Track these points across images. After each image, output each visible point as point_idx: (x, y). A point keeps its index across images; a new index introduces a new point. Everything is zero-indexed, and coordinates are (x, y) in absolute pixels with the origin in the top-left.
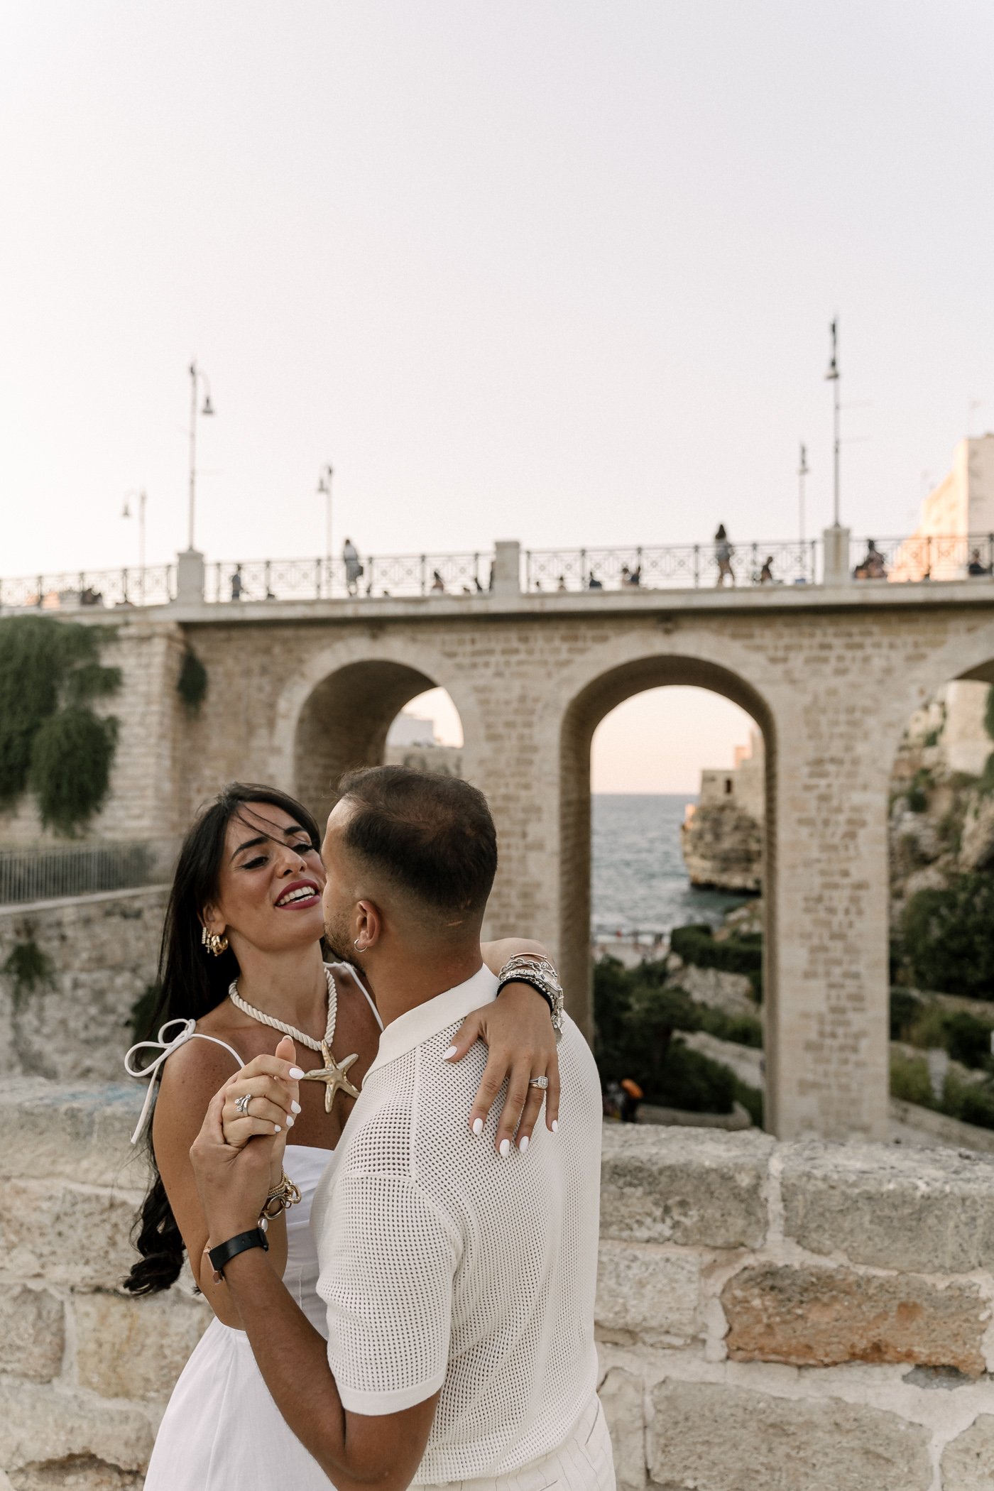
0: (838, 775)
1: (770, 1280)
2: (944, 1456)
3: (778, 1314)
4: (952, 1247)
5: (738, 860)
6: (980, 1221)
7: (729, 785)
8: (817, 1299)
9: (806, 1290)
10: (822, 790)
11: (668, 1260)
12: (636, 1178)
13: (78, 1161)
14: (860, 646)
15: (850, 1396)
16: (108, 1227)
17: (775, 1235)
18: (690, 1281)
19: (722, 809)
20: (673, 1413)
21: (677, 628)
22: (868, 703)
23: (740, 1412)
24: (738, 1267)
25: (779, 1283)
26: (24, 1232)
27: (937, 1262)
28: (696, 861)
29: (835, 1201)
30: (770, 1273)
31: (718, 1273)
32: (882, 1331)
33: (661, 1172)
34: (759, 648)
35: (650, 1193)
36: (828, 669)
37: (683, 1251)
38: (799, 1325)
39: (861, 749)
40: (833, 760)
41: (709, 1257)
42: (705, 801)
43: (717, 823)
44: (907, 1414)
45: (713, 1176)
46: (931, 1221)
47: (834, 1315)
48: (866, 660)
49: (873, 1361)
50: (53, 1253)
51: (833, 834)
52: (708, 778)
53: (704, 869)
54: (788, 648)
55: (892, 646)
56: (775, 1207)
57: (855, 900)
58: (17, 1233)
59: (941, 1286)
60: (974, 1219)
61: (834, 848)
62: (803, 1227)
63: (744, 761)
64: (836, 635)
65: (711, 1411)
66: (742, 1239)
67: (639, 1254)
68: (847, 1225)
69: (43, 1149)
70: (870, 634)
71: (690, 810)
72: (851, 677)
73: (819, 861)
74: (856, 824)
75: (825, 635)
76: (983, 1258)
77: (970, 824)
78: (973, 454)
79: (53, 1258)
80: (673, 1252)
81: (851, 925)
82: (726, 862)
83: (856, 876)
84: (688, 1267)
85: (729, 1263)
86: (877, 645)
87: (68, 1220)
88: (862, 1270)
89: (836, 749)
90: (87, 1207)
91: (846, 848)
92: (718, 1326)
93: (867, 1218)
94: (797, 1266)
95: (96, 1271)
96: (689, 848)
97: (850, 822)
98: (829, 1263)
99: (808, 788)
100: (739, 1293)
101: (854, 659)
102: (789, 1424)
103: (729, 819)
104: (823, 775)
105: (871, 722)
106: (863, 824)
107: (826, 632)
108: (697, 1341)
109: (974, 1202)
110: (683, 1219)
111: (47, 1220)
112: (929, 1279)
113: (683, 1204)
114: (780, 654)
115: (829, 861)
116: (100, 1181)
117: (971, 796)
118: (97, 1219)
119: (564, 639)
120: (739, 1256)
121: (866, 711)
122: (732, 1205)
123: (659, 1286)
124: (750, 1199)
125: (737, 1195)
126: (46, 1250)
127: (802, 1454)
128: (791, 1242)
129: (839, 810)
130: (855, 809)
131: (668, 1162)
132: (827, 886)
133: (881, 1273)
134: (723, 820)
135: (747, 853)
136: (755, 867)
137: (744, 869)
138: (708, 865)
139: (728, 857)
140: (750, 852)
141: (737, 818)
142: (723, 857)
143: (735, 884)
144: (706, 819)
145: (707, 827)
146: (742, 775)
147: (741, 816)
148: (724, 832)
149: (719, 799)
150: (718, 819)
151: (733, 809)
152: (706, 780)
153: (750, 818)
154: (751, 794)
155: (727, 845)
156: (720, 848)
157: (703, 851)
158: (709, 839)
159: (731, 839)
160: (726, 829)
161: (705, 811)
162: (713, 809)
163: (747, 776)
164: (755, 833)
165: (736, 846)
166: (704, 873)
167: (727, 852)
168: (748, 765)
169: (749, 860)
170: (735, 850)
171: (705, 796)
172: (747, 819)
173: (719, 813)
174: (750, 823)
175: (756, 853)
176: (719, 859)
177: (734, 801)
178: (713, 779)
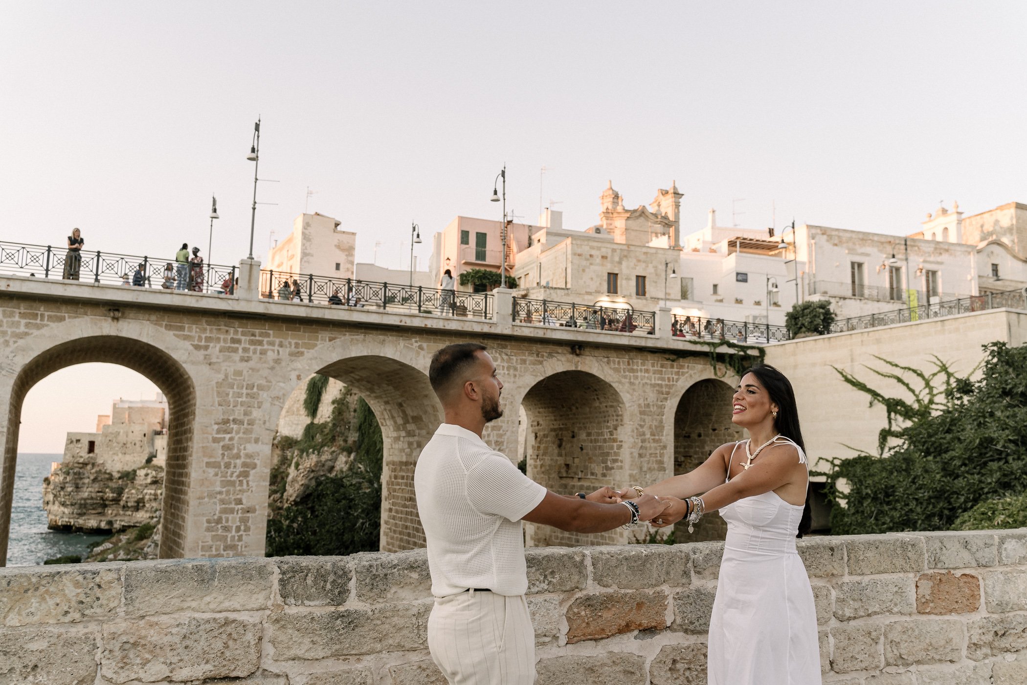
0: (238, 433)
1: (588, 602)
2: (651, 667)
3: (591, 617)
4: (655, 575)
5: (94, 506)
6: (665, 563)
7: (92, 445)
8: (607, 607)
9: (602, 604)
10: (227, 442)
11: (545, 600)
12: (532, 563)
13: (202, 597)
14: (260, 343)
15: (616, 650)
16: (224, 636)
17: (590, 581)
18: (555, 609)
19: (85, 464)
20: (548, 673)
21: (124, 317)
22: (263, 382)
23: (576, 665)
24: (573, 600)
25: (591, 603)
26: (158, 651)
27: (650, 583)
28: (56, 508)
29: (614, 562)
30: (588, 598)
31: (564, 604)
32: (631, 616)
33: (543, 558)
34: (187, 338)
35: (538, 570)
36: (236, 357)
37: (552, 595)
38: (599, 620)
39: (256, 414)
40: (235, 421)
41: (562, 597)
42: (69, 459)
43: (79, 476)
44: (637, 653)
45: (566, 557)
46: (648, 566)
47: (613, 613)
48: (263, 353)
49: (625, 632)
50: (181, 660)
51: (232, 473)
52: (73, 440)
53: (62, 514)
54: (208, 339)
55: (281, 345)
56: (590, 568)
57: (244, 520)
58: (151, 652)
59: (651, 593)
60: (663, 562)
61: (233, 483)
62: (601, 576)
63: (106, 427)
64: (243, 334)
65: (564, 668)
66: (578, 585)
67: (532, 600)
68: (618, 572)
69: (175, 593)
70: (268, 335)
71: (54, 466)
72: (251, 364)
73: (220, 493)
74: (249, 466)
75: (236, 332)
76: (666, 579)
77: (292, 471)
78: (307, 225)
79: (181, 664)
80: (548, 596)
81: (240, 538)
82: (83, 508)
83: (246, 503)
84: (554, 602)
85: (569, 598)
86: (272, 344)
87: (193, 637)
88: (623, 591)
89: (238, 413)
90: (208, 626)
91: (241, 482)
92: (565, 628)
93: (625, 568)
94: (598, 594)
95: (215, 666)
96: (50, 497)
97: (245, 465)
98: (610, 590)
99: (215, 440)
100: (576, 610)
101: (255, 352)
102: (596, 666)
103: (90, 473)
104: (226, 432)
105: (264, 395)
106: (254, 466)
107: (237, 331)
108: (555, 638)
109: (663, 555)
110: (553, 580)
111: (177, 639)
112: (646, 590)
113: (553, 573)
114: (203, 343)
115: (228, 492)
116: (218, 609)
117: (293, 454)
118: (216, 633)
119: (22, 316)
120: (573, 594)
121: (261, 388)
122: (573, 570)
123: (542, 613)
124: (580, 566)
125: (575, 566)
126: (175, 659)
127: (600, 679)
128: (596, 583)
129: (238, 456)
130: (248, 456)
131: (546, 554)
132: (224, 511)
133: (630, 591)
134: (84, 474)
135: (104, 500)
136: (110, 512)
137: (99, 513)
138: (66, 511)
139: (85, 504)
140: (107, 500)
141: (96, 472)
142: (81, 504)
143: (90, 525)
144: (68, 474)
145: (68, 480)
146: (104, 438)
147: (100, 471)
148: (84, 484)
149: (81, 457)
150: (79, 473)
151: (93, 465)
152: (72, 442)
153: (108, 471)
154: (111, 453)
155: (86, 495)
156: (79, 497)
157: (63, 500)
158: (69, 489)
159: (90, 489)
160: (86, 481)
161: (67, 466)
162: (76, 465)
163: (108, 438)
164: (111, 484)
165: (94, 495)
166: (62, 517)
167: (85, 499)
168: (110, 430)
169: (105, 506)
170: (92, 498)
171: (69, 455)
172: (105, 473)
173: (81, 468)
174: (107, 476)
175: (112, 501)
176: (77, 506)
177: (95, 459)
178: (78, 441)
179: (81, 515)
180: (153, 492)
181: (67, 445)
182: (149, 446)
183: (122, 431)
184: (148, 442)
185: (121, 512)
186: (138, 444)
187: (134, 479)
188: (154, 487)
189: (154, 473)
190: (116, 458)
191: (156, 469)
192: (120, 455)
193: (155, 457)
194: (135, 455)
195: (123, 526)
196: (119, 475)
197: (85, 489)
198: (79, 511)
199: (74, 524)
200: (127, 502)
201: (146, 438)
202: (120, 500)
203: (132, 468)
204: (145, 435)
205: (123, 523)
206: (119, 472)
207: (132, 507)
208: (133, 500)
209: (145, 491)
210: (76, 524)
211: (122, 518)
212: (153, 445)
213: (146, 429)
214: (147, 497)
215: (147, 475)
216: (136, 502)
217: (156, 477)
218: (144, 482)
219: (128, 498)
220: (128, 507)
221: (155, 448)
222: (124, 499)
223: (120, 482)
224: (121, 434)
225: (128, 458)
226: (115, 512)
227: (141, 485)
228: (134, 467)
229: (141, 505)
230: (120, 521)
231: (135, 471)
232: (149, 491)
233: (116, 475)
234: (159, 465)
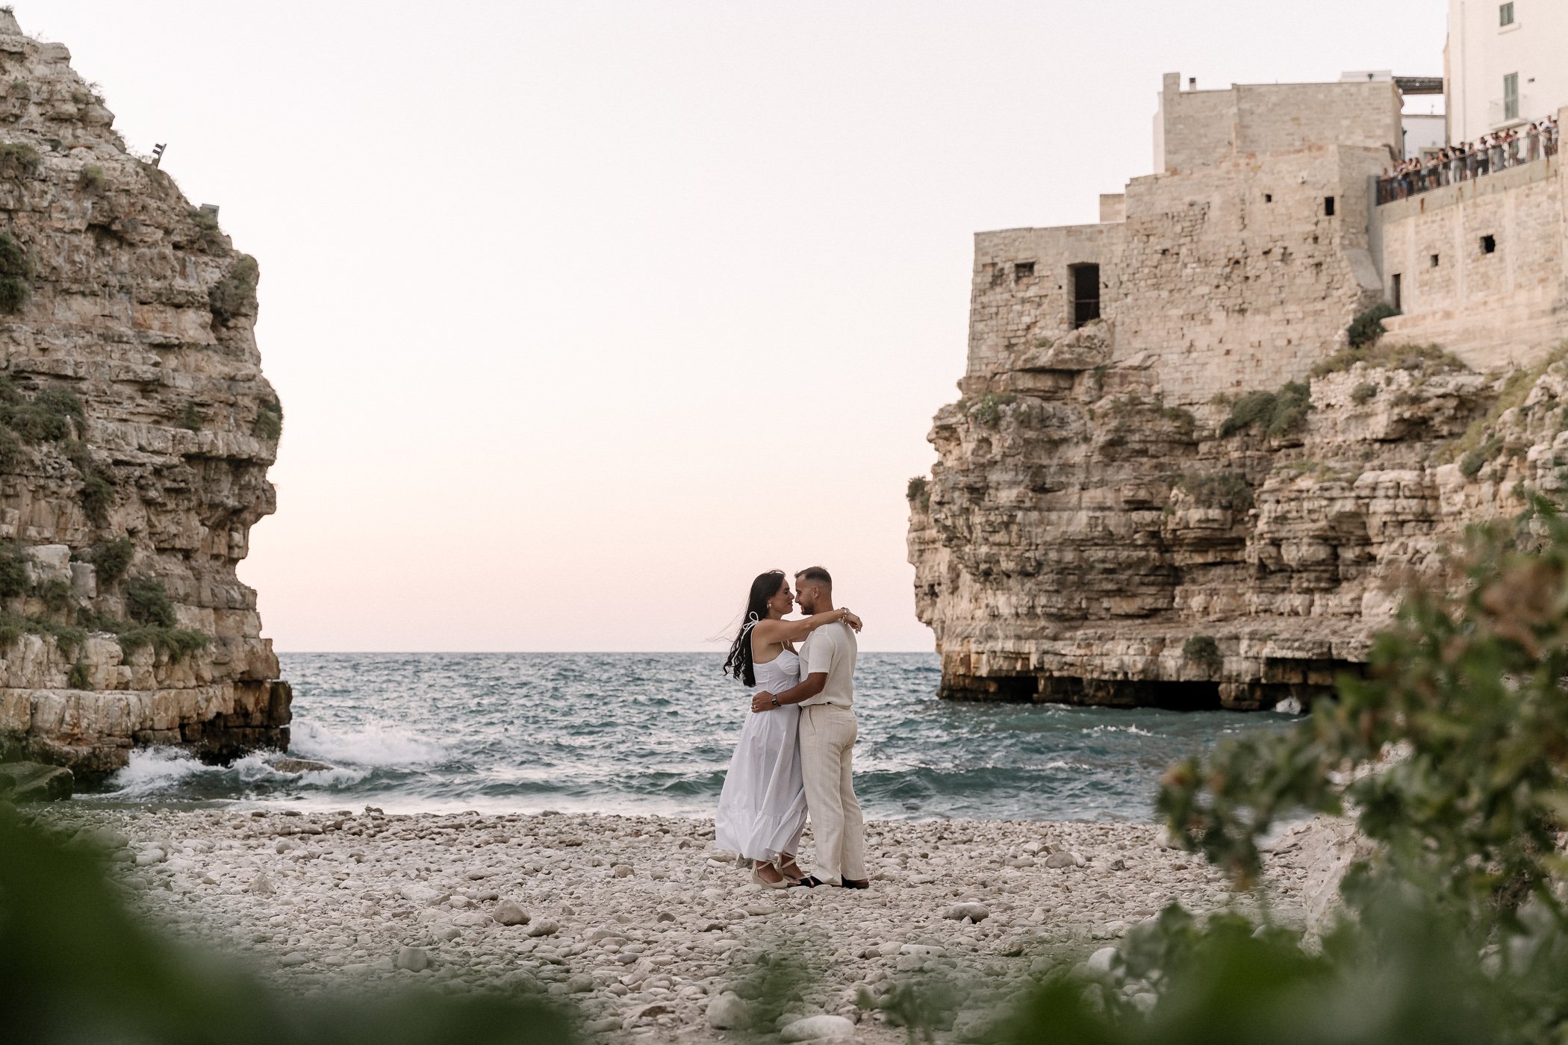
5: (1123, 575)
7: (1086, 281)
19: (1064, 375)
42: (992, 355)
43: (1042, 431)
52: (1003, 268)
53: (989, 623)
82: (1075, 586)
103: (1088, 413)
134: (1063, 423)
135: (1164, 548)
136: (1197, 602)
137: (1149, 615)
138: (1003, 602)
139: (1083, 568)
140: (1178, 542)
141: (1117, 409)
142: (1063, 570)
143: (1112, 664)
144: (994, 422)
145: (996, 450)
146: (1137, 244)
147: (1134, 401)
148: (1066, 468)
149: (1044, 343)
150: (1044, 420)
151: (1101, 375)
152: (998, 279)
153: (1169, 403)
154: (1175, 312)
155: (1079, 523)
156: (1051, 534)
157: (984, 549)
158: (1006, 496)
159: (1095, 495)
160: (1076, 454)
161: (989, 391)
162: (1026, 382)
163: (1156, 244)
164: (1187, 464)
165: (1114, 521)
166: (990, 637)
167: (1080, 544)
168: (1163, 203)
169: (1174, 576)
170: (1109, 539)
171: (991, 339)
172: (1158, 410)
173: (1048, 396)
174: (1167, 426)
175: (1202, 545)
176: (1046, 578)
177: (1105, 347)
178: (1025, 269)
179: (1067, 620)
180: (1408, 477)
181: (978, 293)
182: (1354, 262)
183: (1216, 199)
184: (1349, 245)
185: (1254, 600)
186: (1299, 260)
187: (1298, 424)
188: (1409, 454)
189: (1403, 377)
190: (1203, 336)
191: (1411, 359)
192: (1219, 317)
193: (1395, 310)
194: (1293, 310)
195: (1272, 662)
196: (1226, 416)
197: (1073, 495)
198: (1059, 602)
199: (1041, 668)
200: (1276, 543)
201: (1336, 221)
202: (1241, 542)
203: (1285, 378)
204: (1329, 204)
205: (1269, 650)
206: (1220, 400)
207: (1304, 567)
208: (1305, 528)
209: (1368, 477)
210: (1051, 663)
211: (1264, 626)
212: (1374, 252)
213: (1329, 176)
214: (1380, 506)
215: (1365, 395)
216: (1322, 539)
217: (1416, 400)
218: (1355, 434)
219: (1281, 519)
220: (1282, 568)
221: (1389, 269)
222: (1262, 526)
223: (1233, 448)
224: (1214, 214)
225: (1257, 328)
226: (1219, 603)
227: (1339, 451)
228: (1293, 371)
229: (1349, 554)
230: (1252, 636)
231: (1300, 393)
232: (1388, 477)
233: (1211, 418)
234: (1424, 344)
